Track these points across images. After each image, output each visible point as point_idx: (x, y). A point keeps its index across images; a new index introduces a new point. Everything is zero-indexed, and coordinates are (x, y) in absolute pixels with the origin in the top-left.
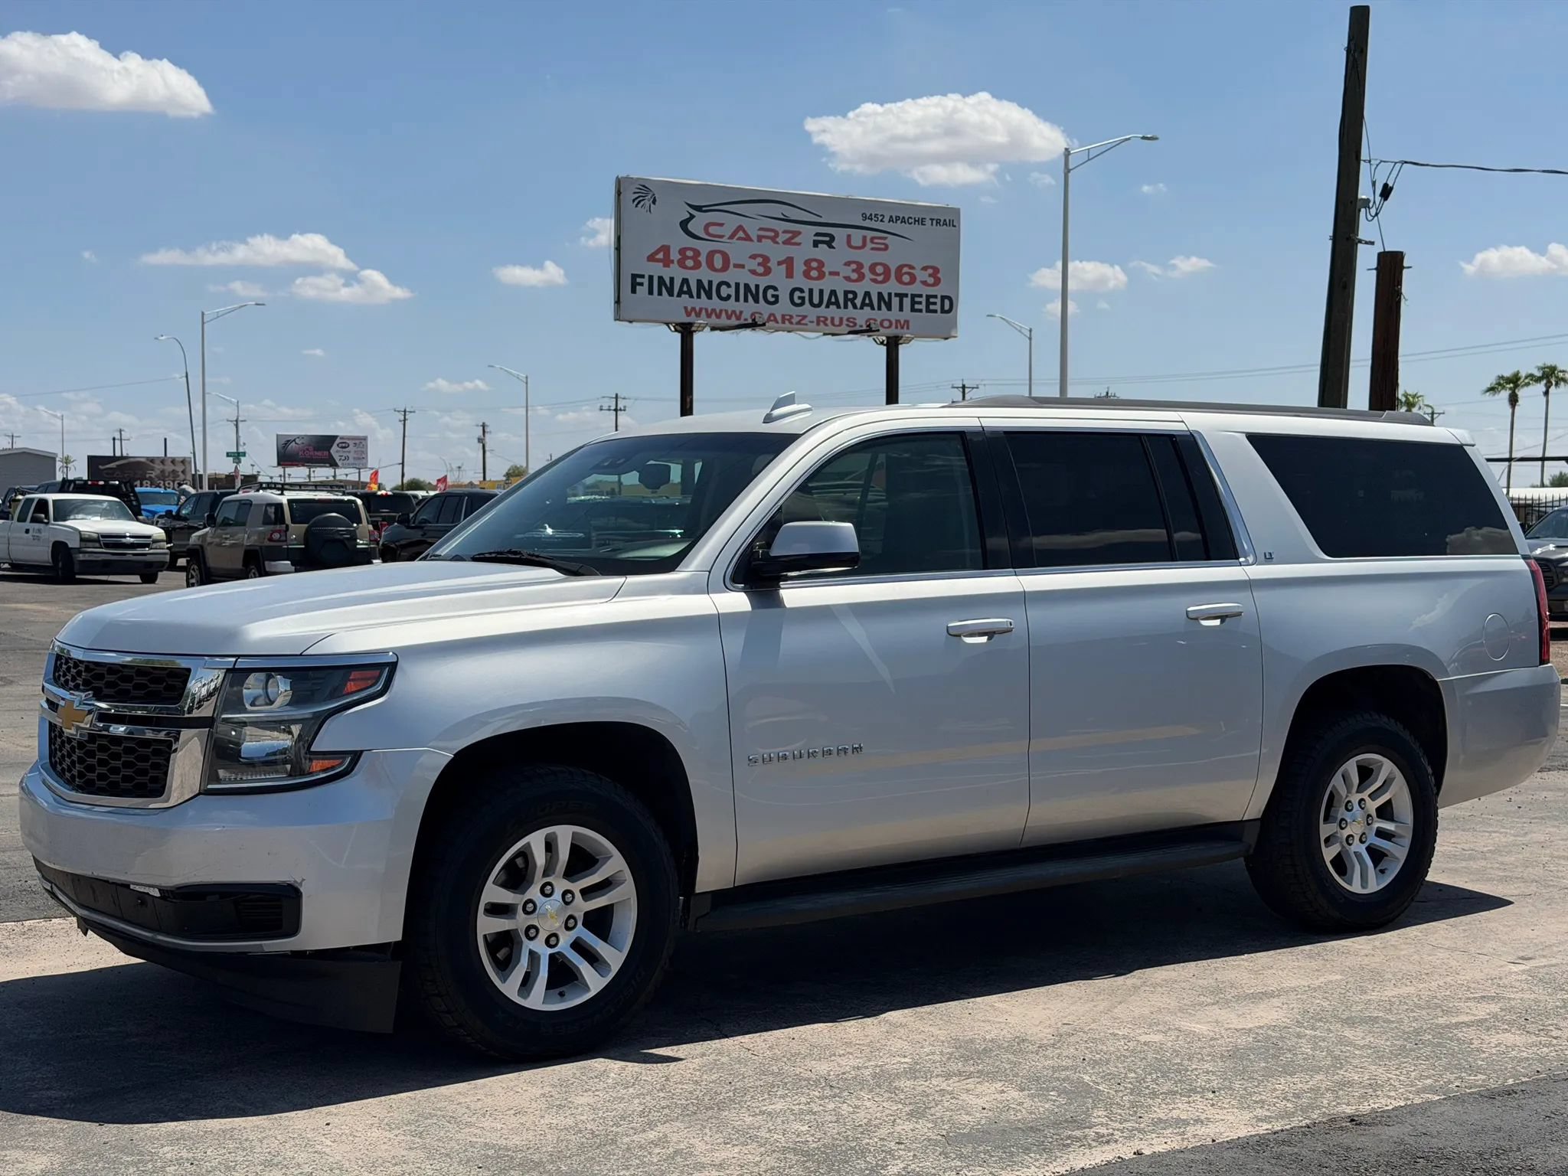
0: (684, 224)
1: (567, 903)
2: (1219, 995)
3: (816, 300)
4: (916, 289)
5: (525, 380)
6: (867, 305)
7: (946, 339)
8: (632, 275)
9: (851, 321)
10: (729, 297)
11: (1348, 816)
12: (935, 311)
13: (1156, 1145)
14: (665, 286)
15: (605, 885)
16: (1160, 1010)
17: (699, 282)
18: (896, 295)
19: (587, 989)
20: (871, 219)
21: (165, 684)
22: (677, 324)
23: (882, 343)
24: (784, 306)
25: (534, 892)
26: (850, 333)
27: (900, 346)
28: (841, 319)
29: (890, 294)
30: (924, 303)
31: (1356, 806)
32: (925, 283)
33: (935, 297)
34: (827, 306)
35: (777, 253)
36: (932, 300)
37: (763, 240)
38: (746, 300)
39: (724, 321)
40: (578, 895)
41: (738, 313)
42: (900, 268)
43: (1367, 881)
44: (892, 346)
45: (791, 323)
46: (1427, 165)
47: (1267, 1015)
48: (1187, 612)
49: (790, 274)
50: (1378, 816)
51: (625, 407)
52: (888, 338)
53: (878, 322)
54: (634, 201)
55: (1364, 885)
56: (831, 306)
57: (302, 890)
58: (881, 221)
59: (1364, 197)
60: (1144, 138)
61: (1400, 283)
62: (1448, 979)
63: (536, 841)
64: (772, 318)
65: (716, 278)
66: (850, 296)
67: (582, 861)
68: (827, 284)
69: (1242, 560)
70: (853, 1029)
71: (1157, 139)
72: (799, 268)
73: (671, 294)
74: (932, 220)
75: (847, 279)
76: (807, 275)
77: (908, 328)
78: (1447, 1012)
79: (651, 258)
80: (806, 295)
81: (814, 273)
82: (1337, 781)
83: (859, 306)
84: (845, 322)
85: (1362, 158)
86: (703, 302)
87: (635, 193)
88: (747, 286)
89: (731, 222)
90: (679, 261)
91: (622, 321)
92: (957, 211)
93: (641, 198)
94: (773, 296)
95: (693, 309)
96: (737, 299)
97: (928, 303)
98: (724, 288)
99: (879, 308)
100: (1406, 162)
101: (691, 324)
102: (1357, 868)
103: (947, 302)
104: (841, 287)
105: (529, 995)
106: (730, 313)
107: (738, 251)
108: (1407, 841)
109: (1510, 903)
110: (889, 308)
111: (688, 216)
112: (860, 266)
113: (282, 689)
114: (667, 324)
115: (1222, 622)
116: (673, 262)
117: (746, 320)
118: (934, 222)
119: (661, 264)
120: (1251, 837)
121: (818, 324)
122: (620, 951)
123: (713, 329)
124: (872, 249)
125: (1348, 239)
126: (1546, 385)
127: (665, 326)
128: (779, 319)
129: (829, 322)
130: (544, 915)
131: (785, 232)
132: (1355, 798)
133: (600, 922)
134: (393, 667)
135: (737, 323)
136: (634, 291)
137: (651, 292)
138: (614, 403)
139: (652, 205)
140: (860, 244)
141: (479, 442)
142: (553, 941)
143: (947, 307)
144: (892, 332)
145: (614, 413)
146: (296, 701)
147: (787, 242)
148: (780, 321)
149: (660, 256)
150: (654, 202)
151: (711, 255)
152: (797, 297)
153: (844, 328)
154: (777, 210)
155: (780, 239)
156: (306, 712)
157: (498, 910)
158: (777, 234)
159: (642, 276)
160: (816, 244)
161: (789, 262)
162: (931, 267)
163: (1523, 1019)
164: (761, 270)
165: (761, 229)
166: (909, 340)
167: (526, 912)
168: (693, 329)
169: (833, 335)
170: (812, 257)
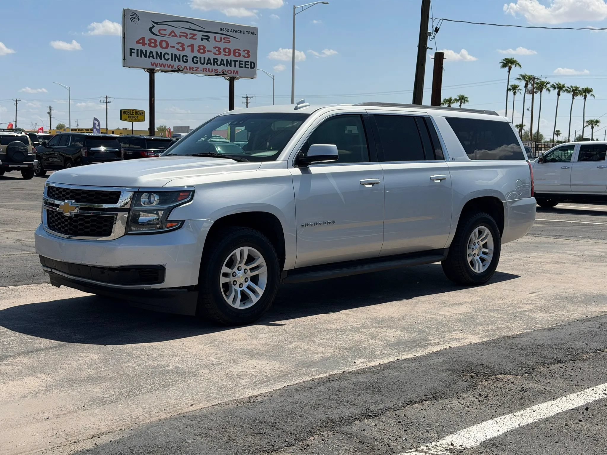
0: (150, 29)
1: (245, 273)
2: (444, 303)
3: (202, 62)
4: (241, 58)
5: (68, 89)
6: (222, 64)
7: (252, 79)
8: (130, 49)
9: (216, 70)
10: (168, 59)
11: (474, 247)
12: (248, 68)
13: (454, 345)
14: (143, 54)
15: (257, 268)
16: (429, 309)
17: (157, 53)
18: (233, 61)
19: (252, 302)
20: (224, 30)
21: (108, 197)
22: (148, 69)
23: (228, 79)
24: (190, 64)
25: (235, 269)
26: (216, 75)
27: (235, 81)
28: (212, 69)
29: (231, 60)
30: (244, 64)
31: (477, 244)
32: (244, 56)
33: (248, 62)
34: (207, 64)
35: (187, 42)
36: (247, 63)
37: (182, 37)
38: (175, 61)
39: (166, 68)
40: (249, 271)
41: (172, 66)
42: (235, 50)
43: (479, 269)
44: (232, 81)
45: (193, 70)
46: (451, 21)
47: (463, 309)
48: (430, 178)
49: (192, 51)
50: (483, 247)
51: (110, 101)
52: (230, 77)
53: (227, 71)
54: (130, 19)
55: (479, 270)
56: (222, 65)
57: (166, 267)
58: (228, 31)
59: (429, 32)
60: (323, 3)
61: (442, 64)
62: (513, 298)
63: (237, 251)
64: (185, 68)
65: (164, 51)
66: (216, 60)
67: (251, 259)
68: (207, 55)
69: (445, 160)
70: (332, 316)
71: (328, 3)
72: (196, 49)
73: (146, 57)
74: (247, 32)
75: (215, 54)
76: (199, 51)
77: (238, 74)
78: (519, 308)
79: (138, 42)
80: (199, 59)
81: (202, 51)
82: (472, 235)
83: (219, 64)
84: (214, 71)
85: (429, 17)
86: (158, 61)
87: (131, 16)
88: (175, 55)
89: (169, 29)
90: (148, 44)
91: (126, 67)
92: (256, 29)
93: (133, 18)
94: (186, 59)
95: (154, 63)
96: (172, 60)
97: (246, 65)
98: (166, 55)
99: (227, 66)
100: (444, 19)
101: (154, 69)
102: (477, 264)
103: (253, 64)
104: (212, 57)
105: (235, 304)
106: (169, 65)
107: (173, 41)
108: (491, 256)
109: (519, 276)
110: (231, 66)
111: (152, 26)
112: (219, 49)
113: (156, 199)
114: (144, 69)
115: (440, 181)
116: (146, 44)
117: (175, 68)
118: (248, 33)
119: (142, 45)
120: (446, 253)
121: (203, 71)
122: (262, 289)
123: (162, 71)
124: (224, 42)
125: (424, 47)
126: (460, 102)
127: (143, 70)
128: (188, 68)
129: (207, 70)
130: (238, 277)
131: (190, 34)
132: (476, 241)
133: (255, 279)
134: (193, 192)
135: (172, 69)
136: (131, 55)
137: (138, 56)
138: (106, 99)
139: (138, 21)
140: (220, 40)
141: (48, 114)
142: (241, 286)
143: (253, 66)
144: (232, 75)
145: (106, 103)
146: (161, 203)
147: (191, 38)
148: (189, 69)
149: (141, 41)
150: (139, 20)
151: (161, 42)
152: (195, 60)
153: (213, 73)
154: (187, 25)
155: (188, 37)
156: (165, 207)
157: (226, 275)
158: (187, 35)
159: (134, 49)
160: (202, 39)
161: (192, 46)
162: (247, 50)
163: (544, 309)
164: (181, 49)
165: (181, 33)
166: (238, 79)
167: (233, 276)
168: (155, 71)
169: (209, 75)
170: (201, 44)
